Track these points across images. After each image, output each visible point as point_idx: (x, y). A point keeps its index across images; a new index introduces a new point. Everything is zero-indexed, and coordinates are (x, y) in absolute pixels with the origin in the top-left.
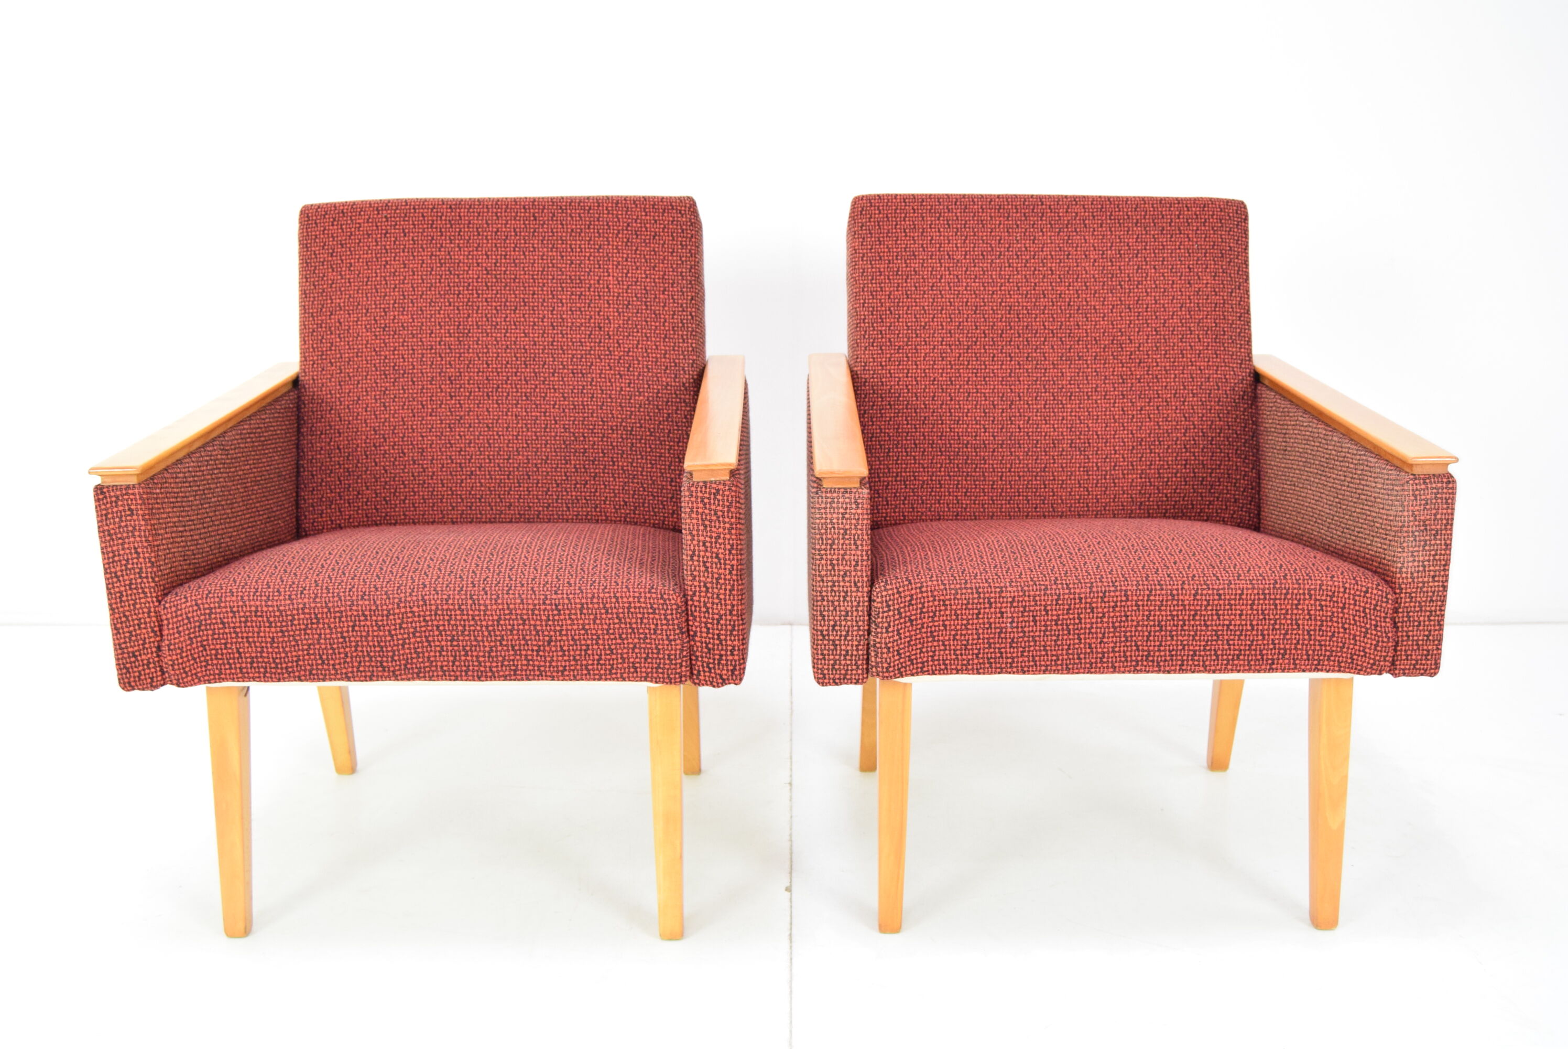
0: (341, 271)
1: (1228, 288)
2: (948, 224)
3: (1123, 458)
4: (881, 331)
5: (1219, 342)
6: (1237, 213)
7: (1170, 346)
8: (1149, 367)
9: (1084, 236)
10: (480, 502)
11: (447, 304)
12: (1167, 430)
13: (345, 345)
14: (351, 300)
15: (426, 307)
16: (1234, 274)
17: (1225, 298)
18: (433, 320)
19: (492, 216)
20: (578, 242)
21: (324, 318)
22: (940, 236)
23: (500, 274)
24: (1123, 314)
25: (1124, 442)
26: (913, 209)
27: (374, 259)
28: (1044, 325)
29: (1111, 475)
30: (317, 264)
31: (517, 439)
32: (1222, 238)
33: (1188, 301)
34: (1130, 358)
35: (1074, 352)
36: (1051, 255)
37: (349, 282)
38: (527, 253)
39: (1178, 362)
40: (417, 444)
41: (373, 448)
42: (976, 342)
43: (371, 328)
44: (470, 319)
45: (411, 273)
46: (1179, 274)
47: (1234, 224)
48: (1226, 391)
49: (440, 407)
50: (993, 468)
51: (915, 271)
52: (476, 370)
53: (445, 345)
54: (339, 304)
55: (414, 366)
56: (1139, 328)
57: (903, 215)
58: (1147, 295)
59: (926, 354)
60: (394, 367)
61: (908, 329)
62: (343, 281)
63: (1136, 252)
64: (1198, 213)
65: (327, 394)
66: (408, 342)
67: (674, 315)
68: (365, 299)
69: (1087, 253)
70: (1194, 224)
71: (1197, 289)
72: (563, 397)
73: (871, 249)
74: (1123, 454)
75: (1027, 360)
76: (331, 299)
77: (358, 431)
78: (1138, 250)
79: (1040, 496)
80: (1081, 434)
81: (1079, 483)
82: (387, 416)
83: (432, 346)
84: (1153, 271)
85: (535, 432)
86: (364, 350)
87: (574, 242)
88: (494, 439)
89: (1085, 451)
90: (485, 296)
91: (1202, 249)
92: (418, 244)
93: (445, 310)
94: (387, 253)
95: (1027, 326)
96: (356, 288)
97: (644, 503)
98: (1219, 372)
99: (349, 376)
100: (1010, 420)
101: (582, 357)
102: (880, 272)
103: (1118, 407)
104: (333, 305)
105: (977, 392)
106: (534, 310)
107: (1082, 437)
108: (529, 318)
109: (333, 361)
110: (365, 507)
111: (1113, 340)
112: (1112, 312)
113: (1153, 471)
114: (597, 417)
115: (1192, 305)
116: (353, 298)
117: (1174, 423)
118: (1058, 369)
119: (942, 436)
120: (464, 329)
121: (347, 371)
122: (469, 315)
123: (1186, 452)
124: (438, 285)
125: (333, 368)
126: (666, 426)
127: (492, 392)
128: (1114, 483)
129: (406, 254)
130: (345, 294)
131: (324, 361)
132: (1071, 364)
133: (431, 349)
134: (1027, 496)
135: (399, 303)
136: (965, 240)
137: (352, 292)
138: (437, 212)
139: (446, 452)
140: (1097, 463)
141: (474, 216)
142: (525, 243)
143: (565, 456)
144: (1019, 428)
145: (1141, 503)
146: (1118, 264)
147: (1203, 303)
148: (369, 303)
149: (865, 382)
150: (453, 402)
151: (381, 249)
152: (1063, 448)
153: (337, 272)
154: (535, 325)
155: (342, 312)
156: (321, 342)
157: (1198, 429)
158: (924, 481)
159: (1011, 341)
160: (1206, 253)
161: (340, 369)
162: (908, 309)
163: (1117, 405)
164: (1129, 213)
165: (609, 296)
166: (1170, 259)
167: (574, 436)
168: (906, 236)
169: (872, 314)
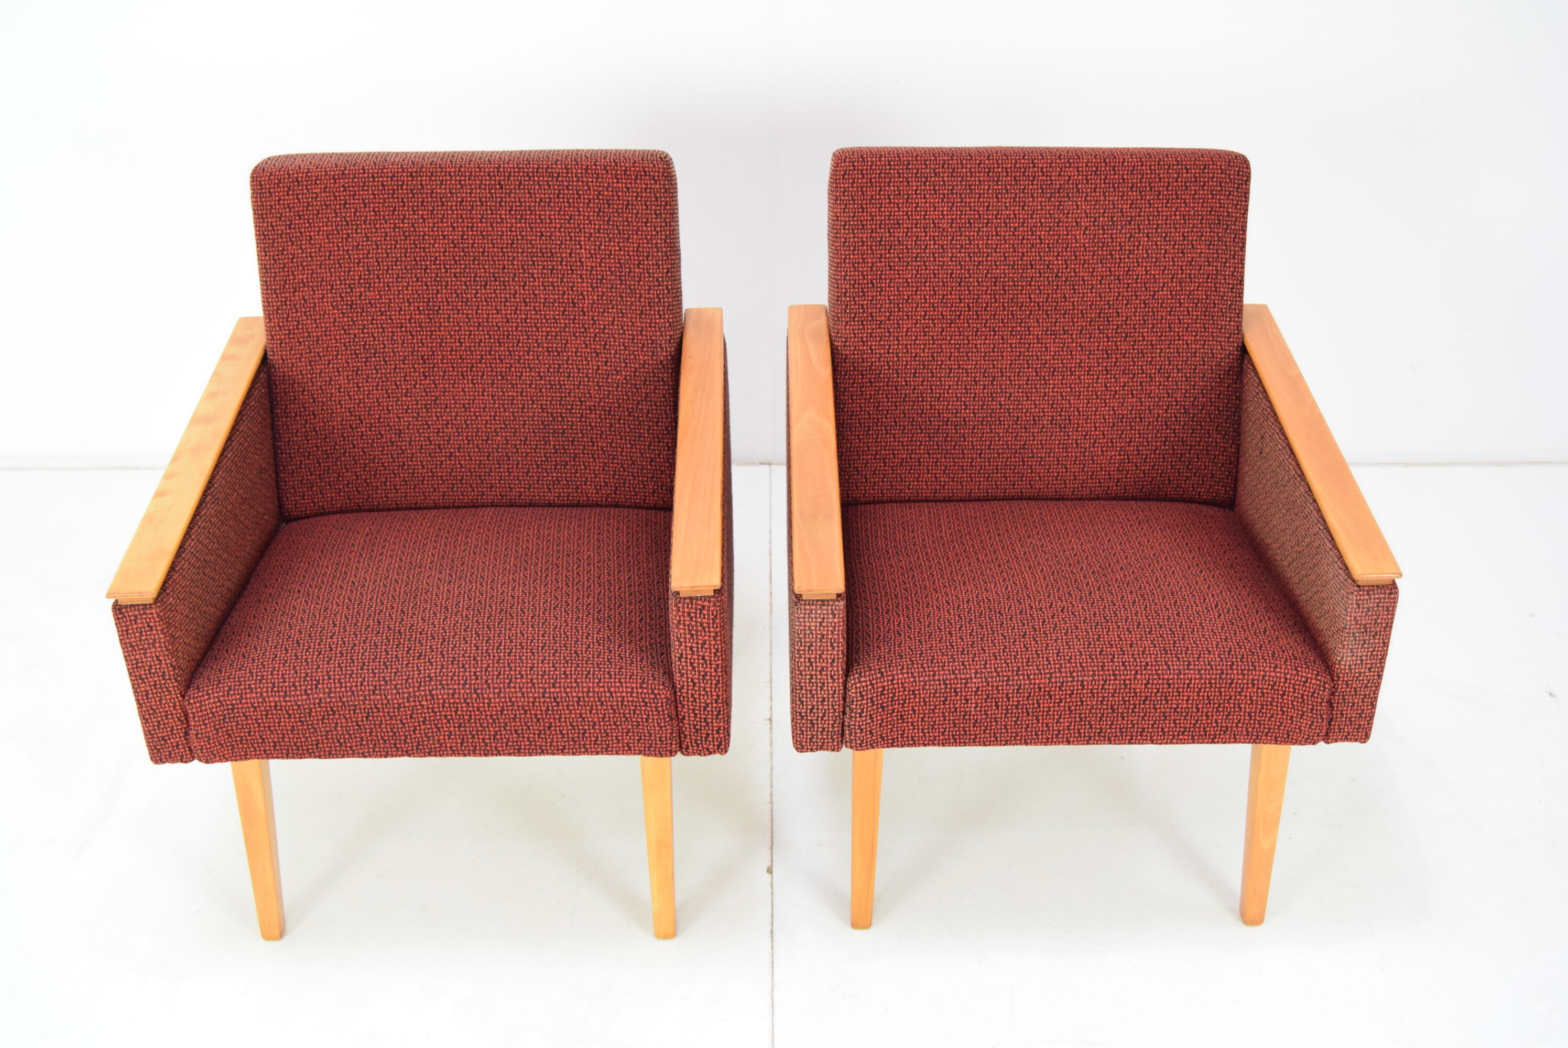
0: (300, 245)
1: (1222, 258)
2: (935, 190)
3: (1103, 434)
4: (862, 305)
5: (1209, 316)
6: (1238, 175)
7: (1158, 319)
8: (1135, 342)
9: (1076, 202)
10: (461, 483)
11: (414, 279)
12: (1149, 407)
13: (312, 324)
14: (315, 275)
15: (393, 282)
16: (1230, 242)
17: (1219, 268)
18: (401, 296)
19: (456, 185)
20: (548, 213)
21: (288, 295)
22: (926, 203)
23: (468, 247)
24: (1112, 286)
25: (1104, 419)
26: (898, 173)
27: (335, 232)
28: (1030, 298)
29: (1090, 452)
30: (275, 237)
31: (495, 420)
32: (1220, 203)
33: (1180, 272)
34: (1116, 332)
35: (1059, 326)
36: (1041, 222)
37: (311, 257)
38: (494, 225)
39: (1165, 336)
40: (394, 426)
41: (350, 430)
42: (959, 316)
43: (337, 306)
44: (439, 296)
45: (375, 247)
46: (1172, 243)
47: (1234, 187)
48: (1211, 366)
49: (415, 387)
50: (973, 446)
51: (899, 241)
52: (449, 349)
53: (415, 322)
54: (302, 279)
55: (385, 345)
56: (1128, 300)
57: (887, 180)
58: (1138, 266)
59: (908, 329)
60: (364, 346)
61: (890, 303)
62: (304, 255)
63: (1129, 219)
64: (1197, 175)
65: (298, 375)
66: (377, 320)
67: (649, 290)
68: (328, 274)
69: (1079, 220)
70: (1193, 188)
71: (1190, 259)
72: (539, 376)
73: (853, 217)
74: (1103, 431)
75: (1011, 334)
76: (294, 275)
77: (333, 413)
78: (1132, 217)
79: (1018, 473)
80: (1062, 411)
81: (1058, 460)
82: (361, 397)
83: (402, 324)
84: (1146, 239)
85: (513, 413)
86: (332, 328)
87: (543, 213)
88: (471, 420)
89: (1065, 428)
90: (453, 271)
91: (1198, 215)
92: (380, 215)
93: (412, 286)
94: (348, 225)
95: (1012, 299)
96: (319, 263)
97: (624, 484)
98: (1206, 347)
99: (319, 356)
100: (991, 396)
101: (556, 335)
102: (862, 242)
103: (1101, 383)
104: (296, 281)
105: (959, 368)
106: (504, 285)
107: (1063, 414)
108: (501, 294)
109: (301, 340)
110: (346, 490)
111: (1099, 314)
112: (1101, 283)
113: (1132, 448)
114: (575, 397)
115: (1184, 276)
116: (317, 274)
117: (1157, 400)
118: (1042, 343)
119: (922, 413)
120: (434, 306)
121: (317, 350)
122: (438, 290)
123: (1166, 429)
124: (404, 259)
125: (302, 347)
126: (644, 406)
127: (467, 371)
128: (1092, 460)
129: (368, 226)
130: (308, 270)
131: (292, 340)
132: (1056, 338)
133: (401, 327)
134: (1005, 473)
135: (364, 279)
136: (951, 207)
137: (314, 267)
138: (397, 181)
139: (424, 433)
140: (1076, 440)
141: (437, 185)
142: (492, 214)
143: (544, 437)
144: (1001, 405)
145: (1118, 480)
146: (1110, 232)
147: (1195, 274)
148: (333, 278)
149: (846, 358)
150: (428, 382)
151: (341, 221)
152: (1043, 424)
153: (297, 245)
154: (506, 301)
155: (306, 289)
156: (287, 321)
157: (1181, 405)
158: (903, 459)
159: (995, 315)
160: (1202, 220)
161: (309, 348)
162: (891, 282)
163: (1100, 381)
164: (1125, 177)
165: (582, 271)
166: (1164, 226)
167: (552, 416)
168: (890, 203)
169: (854, 288)
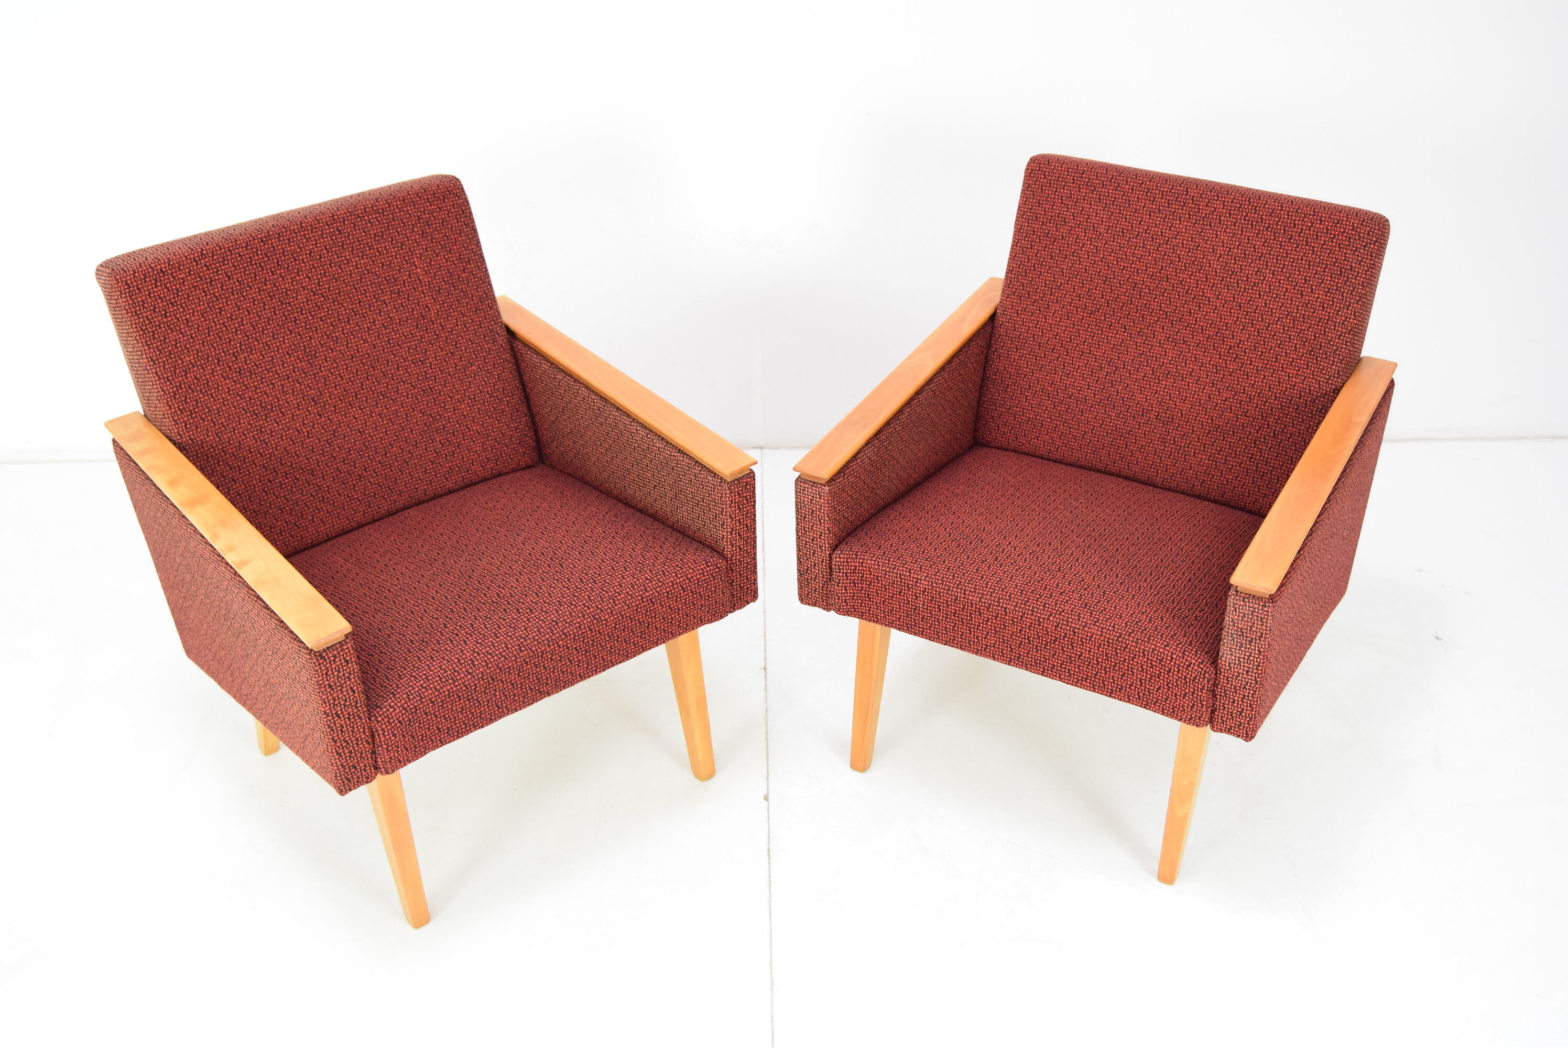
1: (1336, 306)
2: (1100, 199)
3: (1198, 439)
4: (1023, 284)
5: (1314, 356)
6: (1368, 234)
7: (1267, 349)
8: (1243, 364)
9: (1217, 231)
12: (1243, 424)
16: (1347, 293)
17: (1331, 315)
22: (1090, 208)
24: (1233, 311)
25: (1202, 425)
26: (1073, 180)
28: (1161, 307)
29: (1184, 451)
32: (1345, 257)
33: (1295, 311)
34: (1228, 352)
35: (1180, 336)
36: (1183, 243)
39: (1271, 365)
42: (1099, 309)
46: (1294, 284)
47: (1362, 245)
48: (1306, 401)
50: (1088, 421)
51: (1063, 236)
56: (1244, 327)
57: (1063, 184)
58: (1260, 298)
59: (1055, 311)
61: (1045, 286)
63: (1260, 255)
64: (1329, 228)
69: (1215, 247)
70: (1323, 238)
71: (1306, 301)
73: (1031, 209)
74: (1199, 435)
75: (1138, 334)
78: (1262, 254)
79: (1120, 454)
80: (1167, 410)
81: (1155, 451)
84: (1271, 276)
89: (1167, 424)
91: (1323, 263)
95: (1146, 304)
98: (1305, 383)
100: (1112, 383)
102: (1034, 231)
103: (1206, 393)
105: (1090, 353)
107: (1168, 412)
111: (1217, 333)
112: (1223, 307)
113: (1220, 457)
115: (1298, 315)
117: (1251, 419)
118: (1162, 348)
119: (1052, 384)
123: (1254, 447)
128: (1185, 458)
132: (1175, 346)
134: (1109, 451)
136: (1110, 216)
140: (1175, 438)
144: (1117, 392)
145: (1204, 481)
146: (1241, 263)
147: (1308, 316)
149: (1002, 324)
152: (1149, 417)
157: (1271, 429)
158: (1029, 418)
159: (1128, 315)
160: (1325, 268)
162: (1049, 269)
163: (1205, 391)
164: (1264, 217)
166: (1290, 267)
168: (1062, 203)
169: (1019, 268)
